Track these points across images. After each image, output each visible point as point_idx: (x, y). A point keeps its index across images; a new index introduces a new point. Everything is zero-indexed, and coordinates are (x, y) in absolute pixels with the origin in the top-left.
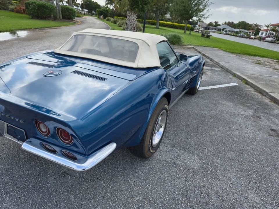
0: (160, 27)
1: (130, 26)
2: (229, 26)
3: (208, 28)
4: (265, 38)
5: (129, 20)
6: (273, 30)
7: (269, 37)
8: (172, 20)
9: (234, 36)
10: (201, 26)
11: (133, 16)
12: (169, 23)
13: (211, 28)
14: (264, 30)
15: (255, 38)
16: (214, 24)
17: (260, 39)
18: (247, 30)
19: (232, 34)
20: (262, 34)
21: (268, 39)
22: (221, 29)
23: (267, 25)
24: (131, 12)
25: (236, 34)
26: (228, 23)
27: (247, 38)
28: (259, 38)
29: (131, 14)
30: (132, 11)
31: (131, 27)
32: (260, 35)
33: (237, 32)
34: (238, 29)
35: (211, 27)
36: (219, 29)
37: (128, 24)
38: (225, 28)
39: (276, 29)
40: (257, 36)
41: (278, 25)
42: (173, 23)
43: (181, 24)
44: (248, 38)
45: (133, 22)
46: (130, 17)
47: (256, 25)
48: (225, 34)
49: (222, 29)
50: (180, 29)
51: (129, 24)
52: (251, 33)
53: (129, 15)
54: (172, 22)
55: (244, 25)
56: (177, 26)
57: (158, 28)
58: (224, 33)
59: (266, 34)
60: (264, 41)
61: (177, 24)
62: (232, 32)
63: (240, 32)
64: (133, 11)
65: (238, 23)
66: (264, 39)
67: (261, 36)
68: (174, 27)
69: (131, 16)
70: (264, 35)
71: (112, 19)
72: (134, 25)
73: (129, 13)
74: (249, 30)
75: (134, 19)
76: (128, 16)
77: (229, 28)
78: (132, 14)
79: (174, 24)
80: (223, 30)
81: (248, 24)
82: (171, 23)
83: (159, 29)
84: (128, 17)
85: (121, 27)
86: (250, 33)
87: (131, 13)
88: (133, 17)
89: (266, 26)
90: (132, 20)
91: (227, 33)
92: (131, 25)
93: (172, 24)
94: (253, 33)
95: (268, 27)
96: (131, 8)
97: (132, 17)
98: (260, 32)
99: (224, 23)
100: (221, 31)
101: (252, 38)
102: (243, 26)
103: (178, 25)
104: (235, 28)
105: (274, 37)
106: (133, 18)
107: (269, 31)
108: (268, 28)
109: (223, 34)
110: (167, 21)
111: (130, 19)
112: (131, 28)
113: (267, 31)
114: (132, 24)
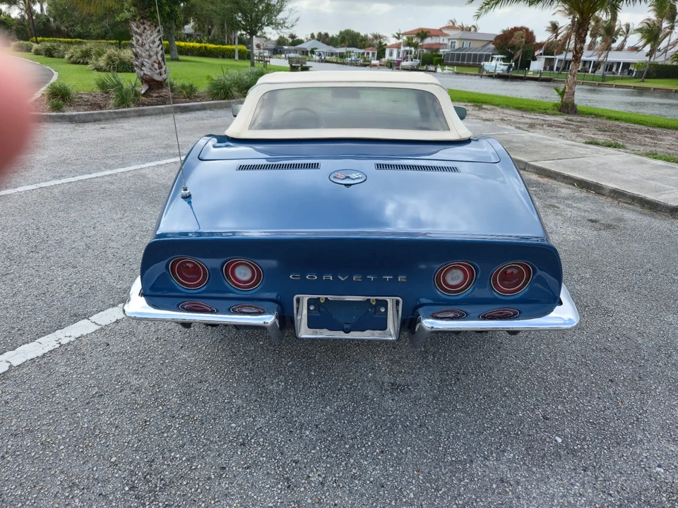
0: (181, 57)
1: (146, 60)
2: (323, 42)
3: (279, 50)
4: (399, 63)
5: (142, 45)
6: (409, 44)
7: (405, 59)
8: (196, 38)
9: (339, 63)
10: (262, 47)
11: (149, 32)
12: (191, 44)
13: (286, 50)
14: (393, 46)
15: (380, 65)
16: (290, 40)
17: (392, 65)
18: (360, 48)
19: (334, 58)
20: (391, 54)
21: (404, 64)
22: (307, 52)
23: (397, 36)
24: (143, 24)
25: (342, 60)
26: (318, 36)
27: (365, 66)
28: (388, 62)
29: (145, 28)
30: (146, 22)
31: (150, 62)
32: (387, 57)
33: (342, 56)
34: (342, 47)
35: (286, 47)
36: (303, 52)
37: (141, 56)
38: (316, 49)
39: (414, 41)
40: (383, 60)
41: (416, 33)
42: (203, 45)
43: (223, 45)
44: (368, 65)
45: (155, 50)
46: (144, 37)
47: (376, 37)
48: (319, 61)
49: (309, 49)
50: (223, 57)
51: (144, 54)
52: (371, 55)
53: (138, 31)
54: (201, 42)
55: (350, 39)
56: (215, 51)
57: (178, 60)
58: (318, 58)
59: (399, 53)
60: (399, 69)
61: (212, 46)
62: (332, 54)
63: (348, 54)
64: (149, 21)
65: (338, 34)
66: (399, 65)
67: (390, 58)
68: (206, 54)
69: (144, 35)
70: (394, 57)
71: (35, 46)
72: (157, 56)
73: (138, 27)
74: (363, 47)
75: (154, 42)
76: (136, 33)
77: (323, 48)
78: (148, 28)
79: (206, 47)
80: (312, 52)
81: (358, 35)
82: (198, 45)
83: (180, 63)
84: (137, 36)
85: (87, 63)
86: (368, 54)
87: (142, 27)
88: (151, 36)
89: (394, 36)
90: (151, 45)
91: (323, 58)
92: (150, 56)
93: (200, 47)
94: (373, 54)
95: (398, 38)
96: (141, 12)
97: (149, 36)
98: (385, 49)
99: (309, 37)
100: (309, 54)
101: (375, 66)
102: (351, 41)
103: (216, 49)
104: (335, 46)
105: (415, 58)
106: (152, 38)
107: (402, 47)
108: (401, 41)
109: (315, 61)
110: (184, 40)
111: (144, 41)
112: (153, 65)
113: (398, 46)
114: (152, 53)
